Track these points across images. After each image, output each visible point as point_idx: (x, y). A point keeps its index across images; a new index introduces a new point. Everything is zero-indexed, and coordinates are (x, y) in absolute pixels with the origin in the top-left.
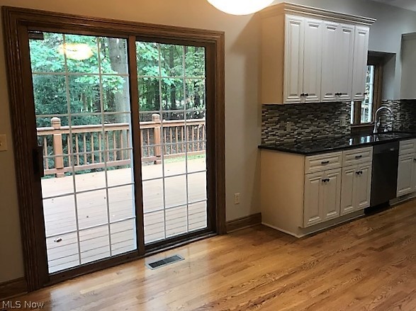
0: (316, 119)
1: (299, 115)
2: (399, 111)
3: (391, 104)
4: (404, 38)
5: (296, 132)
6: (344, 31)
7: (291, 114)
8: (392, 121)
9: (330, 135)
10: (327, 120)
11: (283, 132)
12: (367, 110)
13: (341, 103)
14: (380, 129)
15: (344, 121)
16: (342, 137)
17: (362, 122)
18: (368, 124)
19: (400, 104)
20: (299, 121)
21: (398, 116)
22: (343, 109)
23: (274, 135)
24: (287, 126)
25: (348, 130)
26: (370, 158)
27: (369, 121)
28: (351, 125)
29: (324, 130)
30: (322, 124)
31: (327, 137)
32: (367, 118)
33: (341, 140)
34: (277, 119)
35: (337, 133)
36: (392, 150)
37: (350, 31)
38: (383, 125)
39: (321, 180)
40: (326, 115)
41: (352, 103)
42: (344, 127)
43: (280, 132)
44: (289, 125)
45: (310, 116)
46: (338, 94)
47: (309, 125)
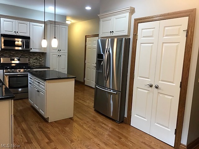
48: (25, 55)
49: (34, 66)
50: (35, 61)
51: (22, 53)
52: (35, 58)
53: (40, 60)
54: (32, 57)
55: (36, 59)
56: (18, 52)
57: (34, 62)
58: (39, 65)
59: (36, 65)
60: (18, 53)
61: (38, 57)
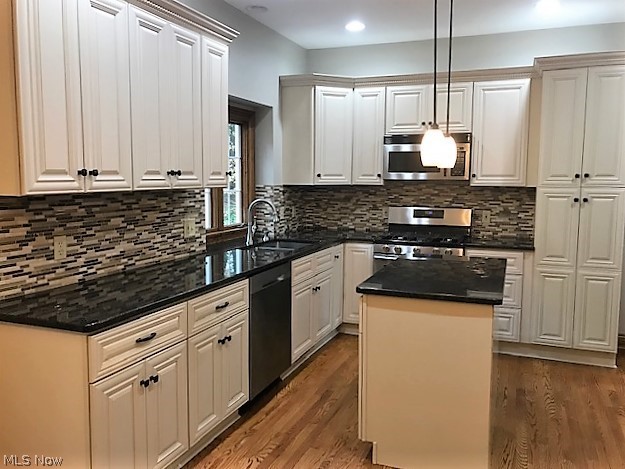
0: (132, 227)
1: (86, 220)
2: (283, 204)
3: (271, 192)
4: (283, 83)
5: (81, 261)
6: (179, 39)
7: (65, 219)
8: (273, 222)
9: (165, 256)
10: (157, 227)
11: (42, 262)
12: (233, 197)
13: (184, 191)
14: (257, 236)
15: (193, 226)
16: (191, 258)
17: (227, 223)
18: (236, 227)
19: (284, 192)
20: (88, 233)
21: (282, 213)
22: (187, 203)
23: (15, 274)
24: (56, 248)
25: (201, 243)
26: (245, 304)
27: (238, 221)
28: (207, 232)
29: (152, 249)
30: (145, 236)
31: (158, 263)
32: (233, 216)
33: (188, 265)
34: (22, 232)
35: (179, 252)
36: (280, 279)
37: (191, 44)
38: (261, 228)
39: (137, 384)
40: (152, 216)
41: (207, 191)
42: (193, 239)
43: (35, 264)
44: (61, 246)
45: (118, 221)
46: (172, 173)
47: (117, 241)
48: (466, 197)
49: (495, 239)
50: (499, 220)
51: (452, 190)
52: (502, 209)
53: (521, 215)
54: (487, 205)
55: (506, 212)
56: (441, 188)
57: (497, 225)
58: (513, 237)
59: (504, 234)
60: (442, 191)
61: (512, 207)
